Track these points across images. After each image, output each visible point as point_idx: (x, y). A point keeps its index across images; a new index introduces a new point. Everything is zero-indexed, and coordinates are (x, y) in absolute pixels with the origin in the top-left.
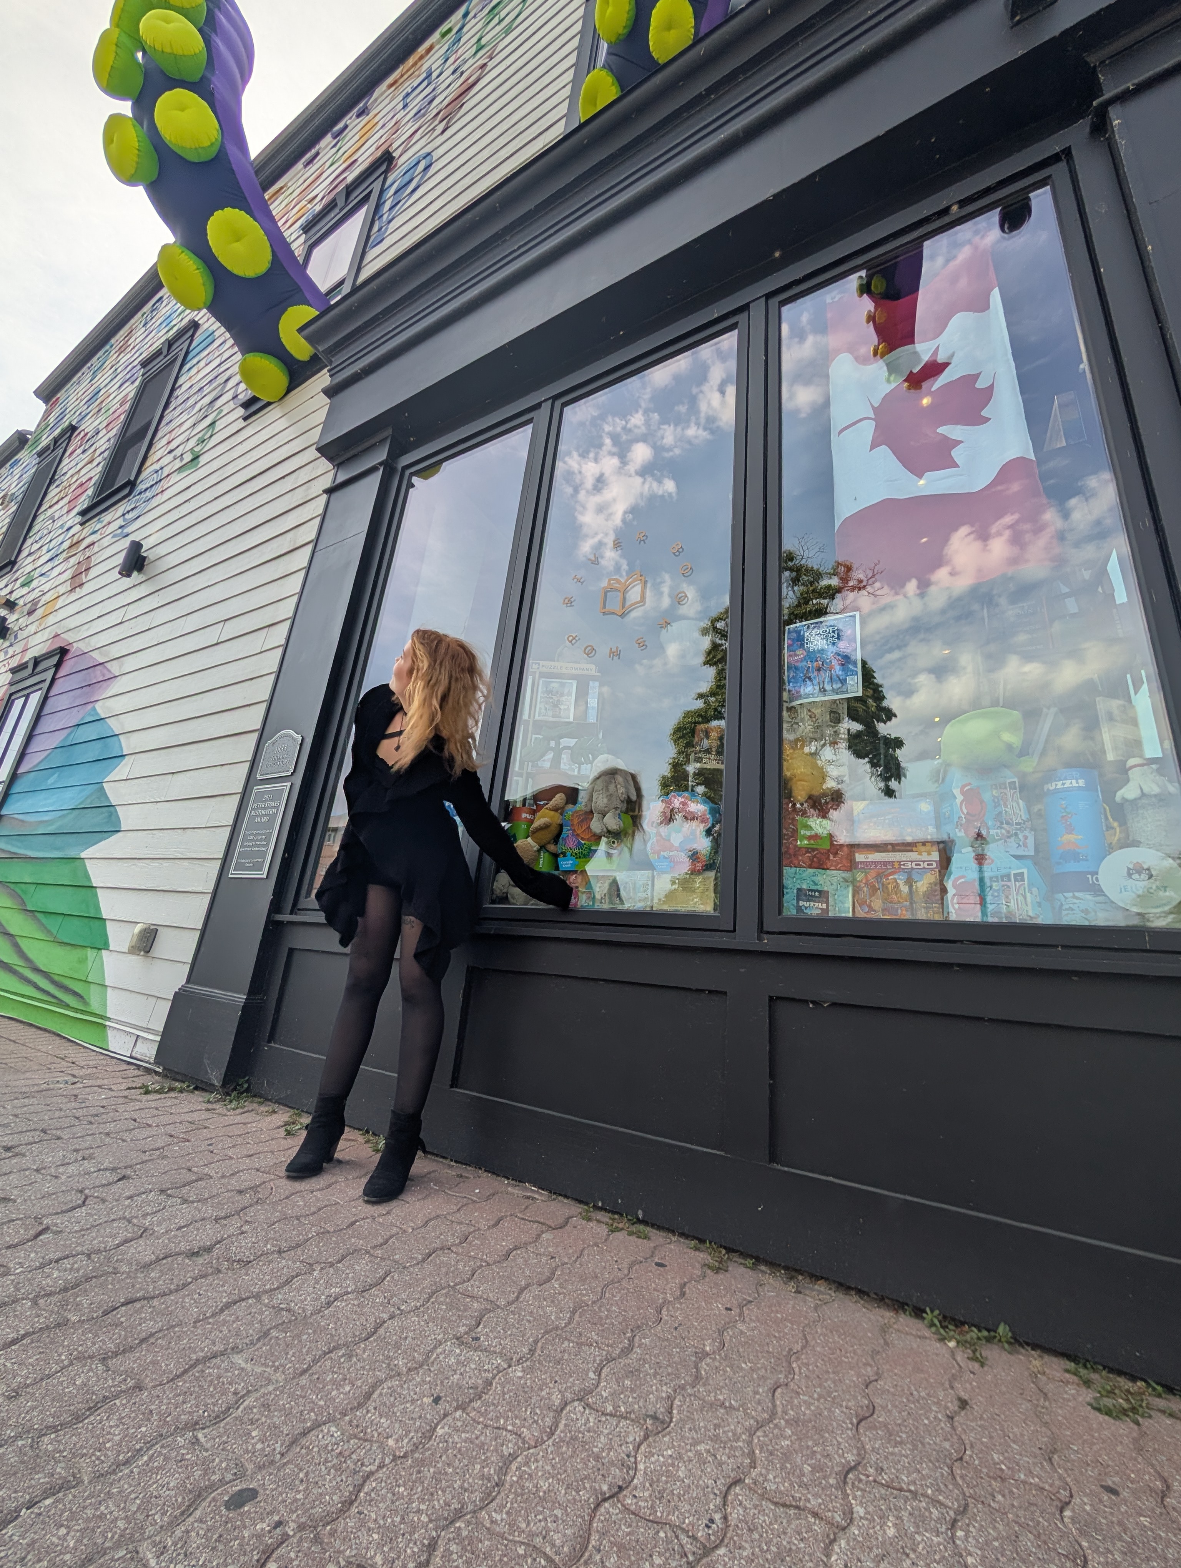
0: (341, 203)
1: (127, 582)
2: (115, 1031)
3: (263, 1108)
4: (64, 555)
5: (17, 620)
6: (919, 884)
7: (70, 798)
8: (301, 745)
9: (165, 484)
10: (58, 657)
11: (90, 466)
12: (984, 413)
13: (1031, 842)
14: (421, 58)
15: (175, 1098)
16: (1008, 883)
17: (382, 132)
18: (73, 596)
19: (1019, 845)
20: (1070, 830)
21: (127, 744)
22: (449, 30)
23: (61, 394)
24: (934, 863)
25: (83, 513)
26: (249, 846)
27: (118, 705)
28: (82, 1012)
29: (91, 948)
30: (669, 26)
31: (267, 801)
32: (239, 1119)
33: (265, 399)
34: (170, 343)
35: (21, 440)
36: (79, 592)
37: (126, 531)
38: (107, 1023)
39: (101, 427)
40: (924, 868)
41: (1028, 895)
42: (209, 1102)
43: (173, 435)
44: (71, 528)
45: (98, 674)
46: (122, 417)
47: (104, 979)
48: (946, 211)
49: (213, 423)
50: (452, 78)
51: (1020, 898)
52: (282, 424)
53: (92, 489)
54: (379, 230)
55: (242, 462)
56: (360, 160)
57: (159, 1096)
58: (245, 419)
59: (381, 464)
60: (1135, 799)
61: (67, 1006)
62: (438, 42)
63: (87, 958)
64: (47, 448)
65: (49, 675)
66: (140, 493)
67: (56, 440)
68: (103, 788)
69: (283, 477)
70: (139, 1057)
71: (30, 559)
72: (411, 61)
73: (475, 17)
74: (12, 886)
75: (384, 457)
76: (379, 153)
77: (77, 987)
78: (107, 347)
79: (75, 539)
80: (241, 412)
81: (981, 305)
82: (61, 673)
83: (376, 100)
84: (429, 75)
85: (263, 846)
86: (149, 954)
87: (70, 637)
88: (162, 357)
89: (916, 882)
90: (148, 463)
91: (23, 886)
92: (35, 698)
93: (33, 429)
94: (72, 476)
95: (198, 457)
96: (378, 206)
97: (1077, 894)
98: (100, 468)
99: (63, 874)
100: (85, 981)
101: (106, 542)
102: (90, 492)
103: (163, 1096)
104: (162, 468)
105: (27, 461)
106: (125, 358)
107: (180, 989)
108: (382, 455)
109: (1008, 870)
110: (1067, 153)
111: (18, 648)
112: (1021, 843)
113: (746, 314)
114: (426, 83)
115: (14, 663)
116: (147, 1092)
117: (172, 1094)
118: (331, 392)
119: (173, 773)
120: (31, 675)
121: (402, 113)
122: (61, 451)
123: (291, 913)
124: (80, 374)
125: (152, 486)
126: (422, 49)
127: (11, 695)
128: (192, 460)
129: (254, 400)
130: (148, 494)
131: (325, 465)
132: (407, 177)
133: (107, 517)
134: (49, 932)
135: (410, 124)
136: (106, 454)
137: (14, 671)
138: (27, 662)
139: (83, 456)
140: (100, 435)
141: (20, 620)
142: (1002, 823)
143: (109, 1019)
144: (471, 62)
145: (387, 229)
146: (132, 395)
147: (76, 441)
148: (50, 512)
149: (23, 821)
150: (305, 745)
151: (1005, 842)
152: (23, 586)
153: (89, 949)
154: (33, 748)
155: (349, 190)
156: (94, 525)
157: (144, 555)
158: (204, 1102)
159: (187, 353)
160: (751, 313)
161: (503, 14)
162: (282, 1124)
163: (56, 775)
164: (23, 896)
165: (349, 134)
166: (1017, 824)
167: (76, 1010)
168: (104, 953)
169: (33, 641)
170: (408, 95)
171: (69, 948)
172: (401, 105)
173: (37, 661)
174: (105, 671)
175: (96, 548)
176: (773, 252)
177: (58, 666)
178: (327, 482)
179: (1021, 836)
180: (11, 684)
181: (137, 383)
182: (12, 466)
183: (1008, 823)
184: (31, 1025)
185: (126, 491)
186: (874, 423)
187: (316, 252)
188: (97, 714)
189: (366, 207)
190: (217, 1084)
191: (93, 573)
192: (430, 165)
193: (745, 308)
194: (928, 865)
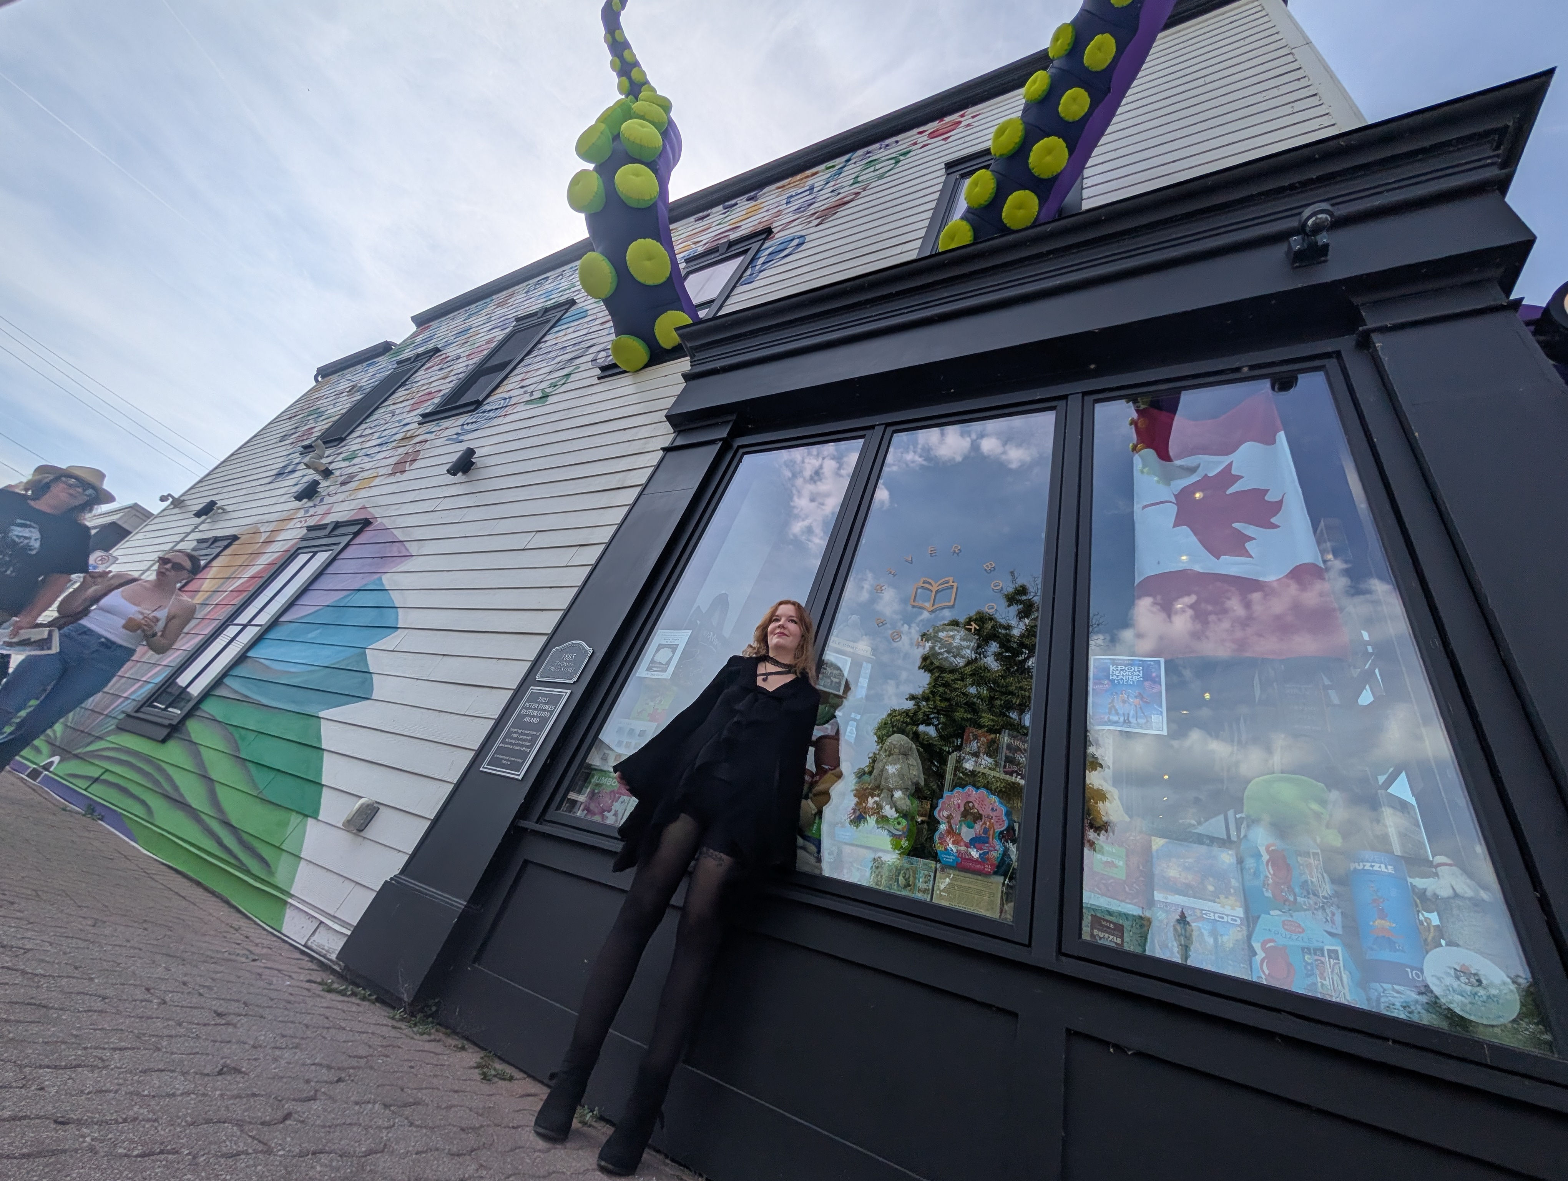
0: (722, 251)
1: (450, 478)
2: (296, 911)
3: (451, 1041)
4: (394, 444)
5: (328, 487)
6: (1225, 938)
7: (326, 656)
8: (590, 657)
9: (509, 410)
10: (359, 526)
11: (443, 381)
12: (1273, 520)
13: (1338, 918)
14: (807, 177)
15: (358, 1005)
16: (1322, 959)
17: (765, 214)
18: (392, 479)
19: (1327, 920)
20: (1383, 915)
21: (404, 619)
22: (833, 166)
23: (434, 324)
24: (1238, 920)
25: (424, 416)
26: (510, 744)
27: (405, 581)
28: (263, 881)
29: (298, 812)
30: (1020, 206)
31: (542, 703)
32: (427, 1046)
33: (624, 368)
34: (546, 310)
35: (386, 348)
36: (399, 477)
37: (461, 438)
38: (290, 900)
39: (462, 355)
40: (1227, 922)
41: (1344, 976)
42: (393, 1018)
43: (529, 375)
44: (409, 424)
45: (394, 550)
46: (485, 352)
47: (301, 851)
48: (1238, 370)
49: (569, 375)
50: (830, 194)
51: (1336, 978)
52: (631, 390)
53: (439, 399)
54: (751, 275)
55: (589, 409)
56: (743, 227)
57: (341, 998)
58: (599, 378)
59: (720, 440)
60: (1449, 898)
61: (248, 872)
62: (823, 171)
63: (288, 824)
64: (409, 359)
65: (345, 540)
66: (484, 412)
67: (418, 356)
68: (365, 653)
69: (625, 429)
70: (315, 947)
71: (359, 440)
72: (799, 177)
73: (855, 163)
74: (231, 729)
75: (725, 435)
76: (760, 228)
77: (266, 853)
78: (488, 300)
79: (409, 434)
80: (598, 372)
81: (1270, 441)
82: (358, 540)
83: (764, 194)
84: (812, 188)
85: (526, 746)
86: (362, 834)
87: (376, 512)
88: (535, 318)
89: (1221, 935)
90: (499, 390)
91: (243, 732)
92: (322, 557)
93: (398, 343)
94: (423, 385)
95: (548, 396)
96: (753, 259)
97: (1396, 987)
98: (452, 385)
99: (293, 729)
100: (278, 848)
101: (439, 442)
102: (436, 401)
103: (346, 999)
104: (510, 398)
105: (385, 366)
106: (500, 311)
107: (391, 879)
108: (723, 433)
109: (1321, 944)
110: (1338, 354)
111: (321, 510)
112: (1329, 919)
113: (1064, 402)
114: (808, 192)
115: (312, 522)
116: (330, 991)
117: (353, 999)
118: (687, 377)
119: (444, 655)
120: (325, 537)
121: (785, 206)
122: (420, 364)
123: (537, 823)
124: (456, 313)
125: (497, 409)
126: (809, 172)
127: (299, 548)
128: (541, 398)
129: (614, 366)
130: (491, 414)
131: (667, 427)
132: (781, 247)
133: (446, 423)
134: (255, 786)
135: (790, 214)
136: (461, 376)
137: (310, 529)
138: (327, 524)
139: (438, 373)
140: (460, 360)
141: (331, 488)
142: (1309, 893)
143: (292, 896)
144: (847, 188)
145: (757, 276)
146: (500, 338)
147: (436, 360)
148: (392, 407)
149: (267, 667)
150: (594, 658)
151: (1313, 913)
152: (344, 460)
153: (294, 813)
154: (304, 601)
155: (731, 244)
156: (431, 426)
157: (473, 460)
158: (389, 1017)
159: (559, 320)
160: (1069, 402)
161: (877, 167)
162: (475, 1065)
163: (319, 631)
164: (239, 742)
165: (737, 209)
166: (1324, 897)
167: (256, 878)
168: (310, 821)
169: (336, 508)
170: (792, 196)
171: (271, 807)
172: (785, 201)
173: (337, 525)
174: (403, 549)
175: (427, 445)
176: (1091, 364)
177: (356, 534)
178: (666, 442)
179: (1328, 911)
180: (303, 539)
181: (507, 331)
182: (369, 365)
183: (1315, 895)
184: (199, 884)
185: (472, 408)
186: (1175, 508)
187: (691, 277)
188: (382, 584)
189: (742, 258)
190: (406, 999)
191: (416, 465)
192: (803, 243)
193: (1065, 397)
194: (1232, 920)
